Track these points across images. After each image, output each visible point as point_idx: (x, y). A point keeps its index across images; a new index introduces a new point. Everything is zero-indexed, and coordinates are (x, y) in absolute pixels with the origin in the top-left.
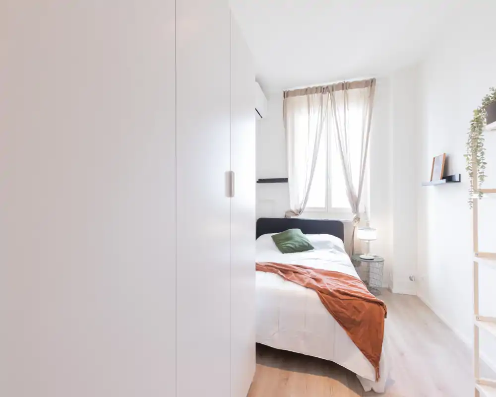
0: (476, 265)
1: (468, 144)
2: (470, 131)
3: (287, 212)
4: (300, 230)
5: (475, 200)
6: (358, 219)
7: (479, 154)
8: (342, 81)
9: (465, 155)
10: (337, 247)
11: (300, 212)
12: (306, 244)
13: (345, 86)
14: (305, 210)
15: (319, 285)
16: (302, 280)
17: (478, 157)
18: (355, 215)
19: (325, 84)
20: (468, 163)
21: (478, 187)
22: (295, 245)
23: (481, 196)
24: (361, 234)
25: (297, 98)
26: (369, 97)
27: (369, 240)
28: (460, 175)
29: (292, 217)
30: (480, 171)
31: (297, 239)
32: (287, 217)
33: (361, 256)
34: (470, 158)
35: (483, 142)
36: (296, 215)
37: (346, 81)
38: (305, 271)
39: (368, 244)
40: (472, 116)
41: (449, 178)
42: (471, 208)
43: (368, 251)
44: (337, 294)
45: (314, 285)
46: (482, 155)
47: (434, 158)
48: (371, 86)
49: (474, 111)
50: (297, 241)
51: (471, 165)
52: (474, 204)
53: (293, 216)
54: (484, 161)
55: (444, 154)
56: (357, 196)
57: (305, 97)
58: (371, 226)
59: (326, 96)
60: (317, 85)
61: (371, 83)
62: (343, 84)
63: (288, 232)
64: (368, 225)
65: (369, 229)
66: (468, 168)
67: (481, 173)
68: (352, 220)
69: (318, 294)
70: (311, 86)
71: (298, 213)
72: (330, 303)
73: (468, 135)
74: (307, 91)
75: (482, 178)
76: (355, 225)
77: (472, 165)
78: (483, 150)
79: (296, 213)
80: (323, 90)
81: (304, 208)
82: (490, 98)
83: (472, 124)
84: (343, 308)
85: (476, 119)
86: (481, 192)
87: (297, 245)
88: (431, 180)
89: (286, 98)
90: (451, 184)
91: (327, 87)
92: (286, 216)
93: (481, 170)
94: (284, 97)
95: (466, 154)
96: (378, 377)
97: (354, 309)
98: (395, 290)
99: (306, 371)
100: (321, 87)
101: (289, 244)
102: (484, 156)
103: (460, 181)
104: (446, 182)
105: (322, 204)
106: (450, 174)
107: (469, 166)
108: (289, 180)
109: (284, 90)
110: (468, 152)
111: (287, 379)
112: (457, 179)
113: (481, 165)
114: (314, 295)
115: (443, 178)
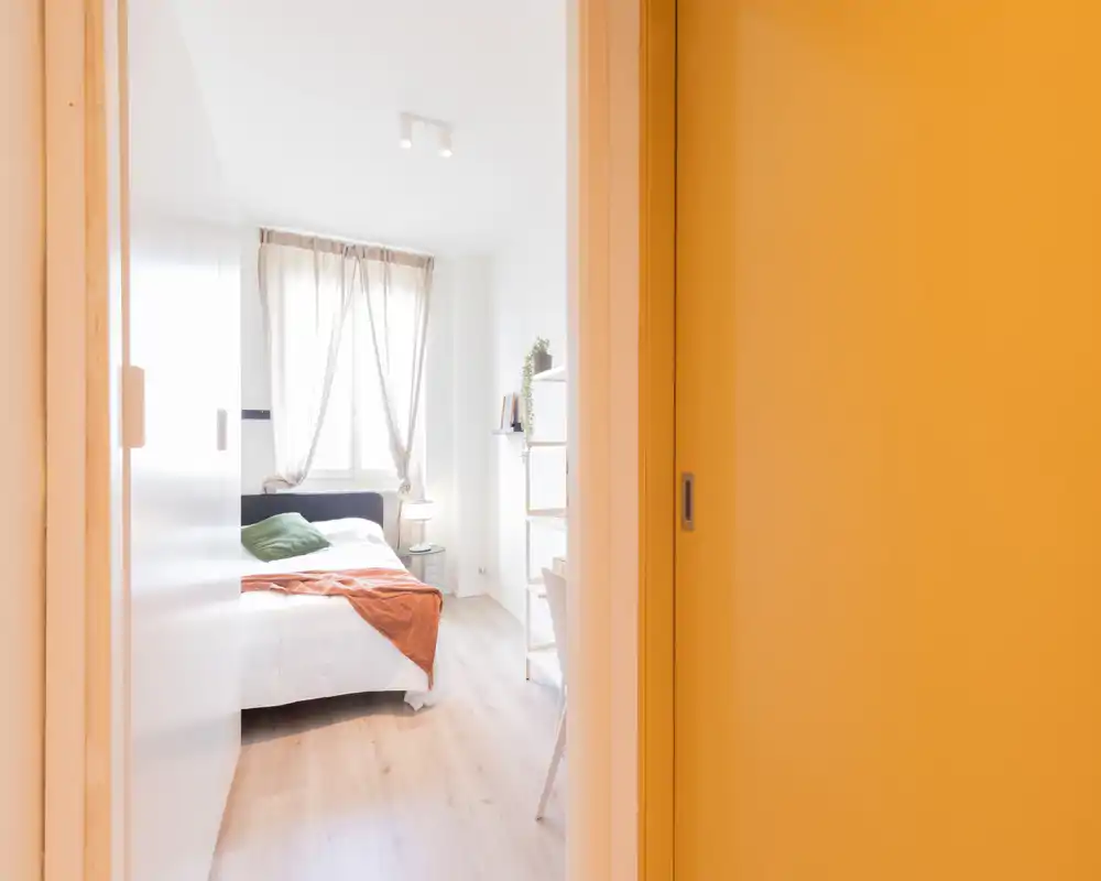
0: (528, 524)
3: (269, 481)
4: (299, 514)
5: (528, 454)
6: (406, 487)
8: (381, 246)
10: (371, 538)
11: (298, 479)
12: (314, 538)
13: (386, 256)
14: (309, 476)
15: (351, 588)
16: (320, 588)
18: (403, 481)
19: (350, 241)
22: (292, 542)
23: (530, 449)
24: (411, 512)
25: (291, 250)
26: (426, 283)
27: (424, 520)
28: (524, 423)
29: (280, 491)
31: (294, 530)
32: (269, 492)
33: (412, 549)
36: (291, 485)
37: (387, 247)
38: (321, 576)
39: (423, 526)
40: (525, 363)
41: (517, 426)
42: (525, 462)
43: (422, 540)
44: (379, 593)
45: (340, 589)
47: (505, 398)
48: (427, 268)
49: (527, 358)
50: (295, 536)
52: (526, 456)
53: (281, 488)
56: (406, 449)
57: (309, 253)
58: (427, 498)
59: (351, 262)
60: (335, 238)
61: (426, 263)
62: (382, 252)
63: (274, 520)
64: (422, 496)
65: (425, 502)
68: (397, 490)
69: (350, 600)
70: (321, 236)
71: (294, 482)
72: (369, 608)
74: (311, 243)
75: (531, 428)
76: (402, 497)
79: (290, 482)
80: (346, 251)
81: (306, 473)
83: (525, 372)
84: (386, 610)
85: (528, 366)
86: (530, 445)
87: (296, 540)
88: (501, 428)
89: (264, 244)
90: (518, 433)
91: (354, 247)
92: (265, 489)
94: (262, 241)
96: (430, 684)
97: (402, 608)
98: (461, 594)
99: (330, 722)
100: (342, 245)
101: (280, 542)
104: (515, 430)
105: (344, 464)
108: (275, 414)
109: (263, 227)
111: (299, 743)
112: (522, 428)
114: (343, 602)
115: (512, 426)
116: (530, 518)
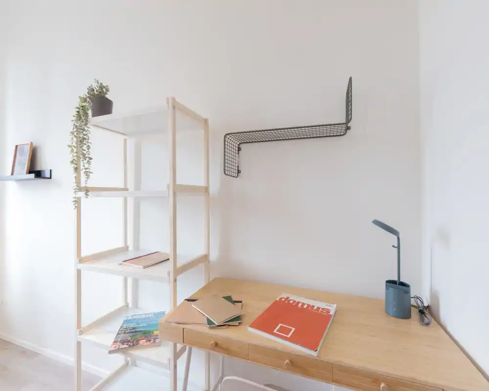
0: (79, 272)
1: (72, 133)
2: (75, 118)
5: (79, 199)
7: (85, 147)
9: (70, 146)
17: (84, 150)
20: (73, 155)
21: (83, 185)
23: (87, 195)
28: (51, 170)
30: (85, 167)
34: (75, 150)
35: (89, 135)
40: (77, 103)
41: (39, 174)
42: (75, 209)
46: (88, 149)
47: (17, 146)
49: (80, 98)
51: (75, 158)
52: (77, 202)
54: (90, 156)
55: (32, 143)
66: (73, 161)
67: (87, 169)
73: (72, 123)
75: (87, 174)
77: (77, 159)
78: (89, 144)
82: (95, 90)
83: (78, 112)
85: (82, 106)
86: (87, 190)
88: (12, 174)
90: (40, 181)
93: (87, 166)
95: (70, 144)
102: (90, 150)
103: (50, 178)
104: (35, 177)
106: (38, 169)
107: (74, 160)
110: (72, 143)
112: (48, 175)
113: (87, 159)
115: (30, 172)
116: (80, 266)
